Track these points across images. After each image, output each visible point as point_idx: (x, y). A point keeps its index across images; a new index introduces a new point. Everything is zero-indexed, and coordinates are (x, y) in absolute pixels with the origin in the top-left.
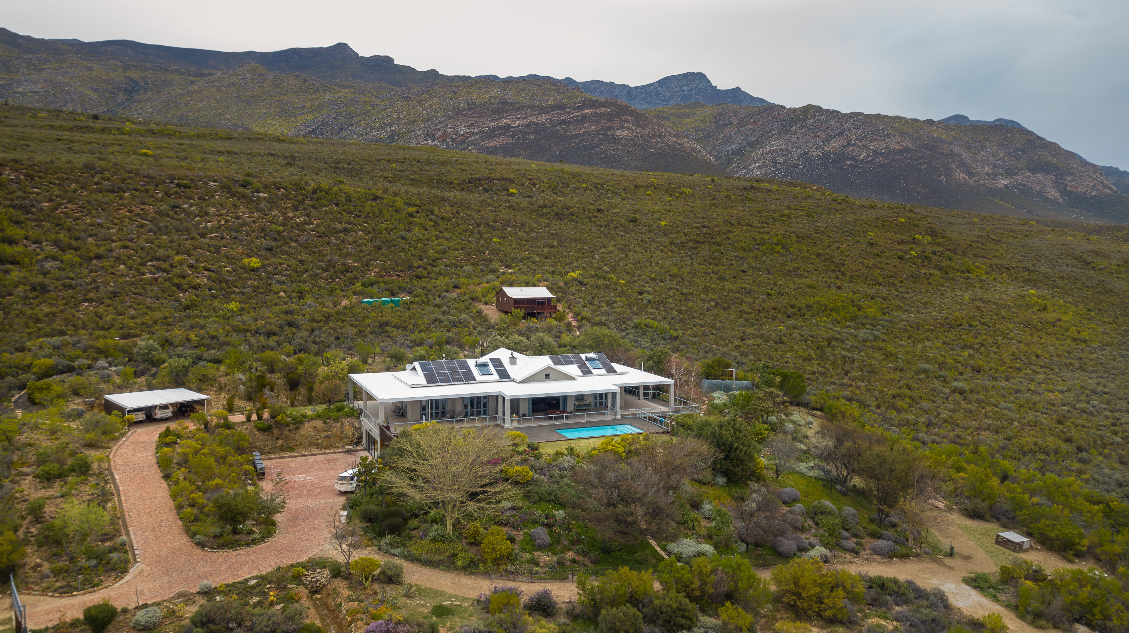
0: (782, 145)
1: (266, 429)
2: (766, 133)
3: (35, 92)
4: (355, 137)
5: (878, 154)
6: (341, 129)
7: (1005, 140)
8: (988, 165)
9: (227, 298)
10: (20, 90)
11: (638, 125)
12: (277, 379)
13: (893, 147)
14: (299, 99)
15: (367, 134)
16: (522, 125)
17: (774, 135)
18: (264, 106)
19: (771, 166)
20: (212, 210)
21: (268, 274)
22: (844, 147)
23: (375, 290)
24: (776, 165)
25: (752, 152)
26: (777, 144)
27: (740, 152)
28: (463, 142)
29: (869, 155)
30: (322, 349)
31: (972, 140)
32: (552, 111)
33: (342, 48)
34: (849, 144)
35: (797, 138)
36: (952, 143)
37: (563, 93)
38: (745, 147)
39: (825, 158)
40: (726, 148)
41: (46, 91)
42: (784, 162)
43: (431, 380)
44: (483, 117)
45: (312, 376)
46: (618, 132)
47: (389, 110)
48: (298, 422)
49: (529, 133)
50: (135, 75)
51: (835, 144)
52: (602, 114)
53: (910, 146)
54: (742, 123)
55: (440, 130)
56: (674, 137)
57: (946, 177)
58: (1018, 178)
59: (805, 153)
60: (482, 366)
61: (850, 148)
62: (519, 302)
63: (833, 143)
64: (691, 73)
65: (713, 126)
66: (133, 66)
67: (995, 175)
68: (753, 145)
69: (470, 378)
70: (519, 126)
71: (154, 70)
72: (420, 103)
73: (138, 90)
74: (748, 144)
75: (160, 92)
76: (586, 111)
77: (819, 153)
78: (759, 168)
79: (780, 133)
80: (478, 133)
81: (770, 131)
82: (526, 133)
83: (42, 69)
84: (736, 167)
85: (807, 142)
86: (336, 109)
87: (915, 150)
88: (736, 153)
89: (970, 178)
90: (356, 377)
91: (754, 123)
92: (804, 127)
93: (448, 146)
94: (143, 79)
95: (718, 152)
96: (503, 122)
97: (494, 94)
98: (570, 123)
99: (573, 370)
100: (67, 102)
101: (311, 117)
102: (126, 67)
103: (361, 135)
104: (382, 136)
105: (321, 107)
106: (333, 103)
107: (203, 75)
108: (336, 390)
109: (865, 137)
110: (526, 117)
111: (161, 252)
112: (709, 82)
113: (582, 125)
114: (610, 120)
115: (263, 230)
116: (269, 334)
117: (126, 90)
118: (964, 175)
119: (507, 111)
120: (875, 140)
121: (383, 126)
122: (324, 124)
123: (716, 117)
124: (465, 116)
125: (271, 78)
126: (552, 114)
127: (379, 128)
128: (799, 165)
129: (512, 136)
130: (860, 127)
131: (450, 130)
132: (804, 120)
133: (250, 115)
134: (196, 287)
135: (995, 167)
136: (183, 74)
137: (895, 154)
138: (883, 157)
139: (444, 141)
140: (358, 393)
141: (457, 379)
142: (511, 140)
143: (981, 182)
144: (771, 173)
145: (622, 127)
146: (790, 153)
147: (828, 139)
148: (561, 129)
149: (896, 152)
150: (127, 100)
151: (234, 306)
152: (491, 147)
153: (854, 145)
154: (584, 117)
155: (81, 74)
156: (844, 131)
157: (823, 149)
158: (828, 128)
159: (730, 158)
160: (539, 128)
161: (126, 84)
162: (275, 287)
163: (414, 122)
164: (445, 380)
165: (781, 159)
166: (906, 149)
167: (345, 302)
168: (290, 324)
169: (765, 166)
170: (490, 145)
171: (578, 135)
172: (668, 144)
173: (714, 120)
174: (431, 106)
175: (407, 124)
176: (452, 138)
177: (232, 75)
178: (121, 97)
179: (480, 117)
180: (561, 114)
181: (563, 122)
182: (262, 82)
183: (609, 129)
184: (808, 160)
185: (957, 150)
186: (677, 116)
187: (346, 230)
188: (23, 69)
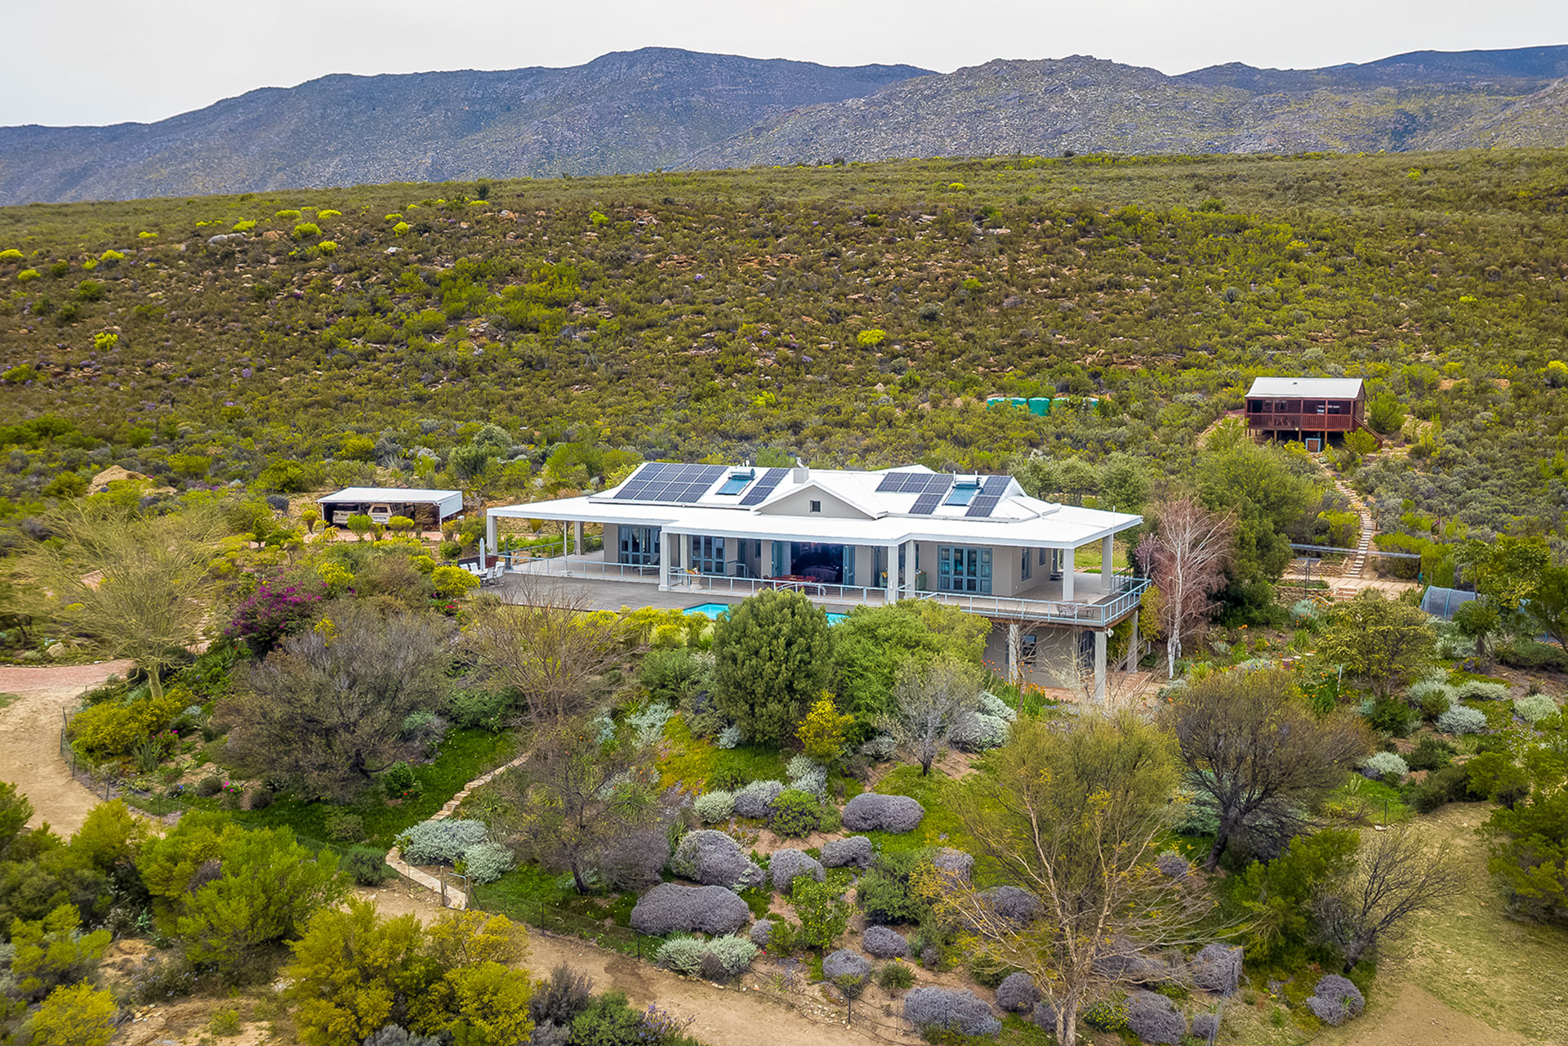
3: (1259, 153)
10: (1238, 152)
41: (1275, 150)
50: (1410, 106)
66: (1414, 91)
71: (1447, 93)
73: (1415, 129)
75: (1449, 128)
83: (1274, 115)
94: (1426, 110)
102: (1403, 95)
107: (1528, 90)
117: (1394, 132)
136: (1497, 93)
150: (1392, 148)
155: (1329, 116)
161: (1396, 122)
178: (1383, 144)
188: (1249, 121)
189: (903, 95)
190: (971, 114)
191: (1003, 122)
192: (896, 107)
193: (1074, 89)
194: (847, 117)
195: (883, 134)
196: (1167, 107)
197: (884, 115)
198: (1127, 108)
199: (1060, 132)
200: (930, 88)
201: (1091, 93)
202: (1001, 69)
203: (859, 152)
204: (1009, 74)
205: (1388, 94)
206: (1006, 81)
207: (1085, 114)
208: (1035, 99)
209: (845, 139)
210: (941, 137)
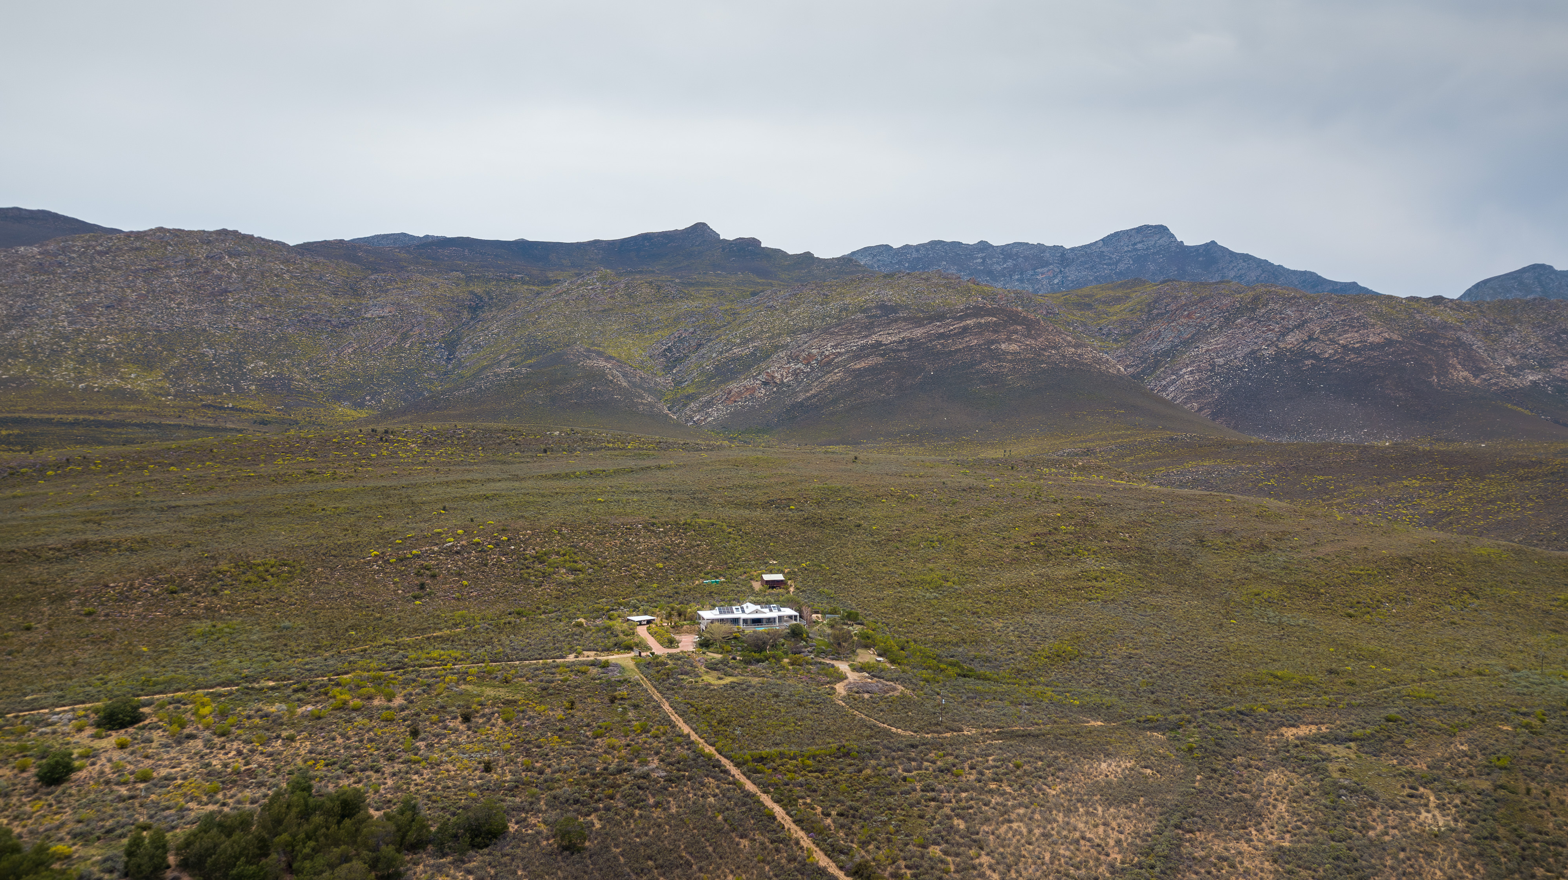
0: (1223, 342)
1: (673, 627)
2: (1204, 327)
3: (383, 317)
4: (714, 355)
5: (1349, 350)
6: (699, 345)
7: (1546, 319)
8: (1514, 355)
9: (652, 582)
10: (368, 315)
11: (1029, 336)
12: (675, 613)
13: (1371, 339)
14: (653, 311)
15: (727, 351)
16: (895, 342)
17: (1214, 330)
18: (616, 321)
19: (1207, 370)
20: (641, 540)
21: (667, 570)
22: (1305, 342)
23: (709, 576)
24: (1214, 368)
25: (1185, 353)
26: (1217, 342)
27: (1171, 353)
28: (828, 363)
29: (1336, 352)
30: (689, 602)
31: (1494, 322)
32: (930, 323)
33: (700, 230)
34: (1311, 338)
35: (1244, 333)
36: (1461, 329)
37: (954, 288)
38: (1177, 346)
39: (1278, 357)
40: (1153, 348)
41: (394, 316)
42: (1224, 364)
43: (721, 613)
44: (851, 334)
45: (685, 612)
46: (1003, 346)
47: (751, 323)
48: (682, 626)
49: (902, 351)
50: (478, 288)
51: (1292, 339)
52: (987, 324)
53: (1395, 337)
54: (1173, 317)
55: (804, 351)
56: (1073, 346)
57: (1438, 377)
58: (1556, 371)
59: (1253, 352)
60: (737, 609)
61: (1313, 344)
62: (767, 582)
63: (1290, 338)
64: (1147, 227)
65: (1144, 317)
66: (476, 278)
67: (1521, 368)
68: (1187, 343)
69: (733, 612)
70: (891, 343)
71: (497, 280)
72: (786, 312)
73: (483, 306)
74: (1181, 342)
75: (505, 307)
76: (968, 322)
77: (1272, 351)
78: (1191, 372)
79: (1221, 327)
80: (847, 352)
81: (1209, 326)
82: (899, 351)
83: (388, 290)
84: (1164, 372)
85: (1257, 337)
86: (693, 322)
87: (1400, 342)
88: (1166, 354)
89: (1476, 376)
90: (700, 612)
91: (1188, 316)
92: (1252, 319)
93: (812, 369)
94: (488, 293)
95: (1144, 353)
96: (871, 341)
97: (871, 295)
98: (949, 336)
99: (767, 610)
100: (413, 326)
101: (666, 333)
102: (469, 279)
103: (721, 353)
104: (743, 354)
105: (677, 319)
106: (691, 314)
107: (547, 282)
108: (693, 616)
109: (1333, 329)
110: (900, 332)
111: (627, 564)
112: (1172, 236)
113: (962, 339)
114: (995, 332)
115: (662, 548)
116: (670, 597)
117: (470, 307)
118: (1466, 373)
119: (878, 326)
120: (1346, 332)
121: (745, 342)
122: (681, 340)
123: (1149, 305)
124: (831, 334)
125: (622, 286)
126: (929, 327)
127: (740, 344)
128: (1244, 367)
129: (882, 356)
130: (1327, 316)
131: (814, 351)
132: (1253, 310)
133: (601, 332)
134: (641, 578)
135: (1524, 356)
136: (527, 283)
137: (1372, 349)
138: (1355, 353)
139: (808, 364)
140: (700, 617)
141: (729, 613)
142: (880, 360)
143: (1493, 381)
144: (1207, 379)
145: (1009, 340)
146: (1232, 353)
147: (1283, 334)
148: (938, 345)
149: (1373, 347)
150: (472, 318)
151: (655, 585)
152: (859, 369)
153: (1317, 339)
154: (965, 329)
155: (426, 292)
156: (1305, 322)
157: (1277, 346)
158: (1283, 319)
159: (1159, 361)
160: (913, 344)
161: (470, 300)
162: (670, 576)
163: (779, 335)
164: (725, 613)
165: (1221, 361)
166: (1389, 342)
167: (697, 582)
168: (677, 593)
169: (1199, 370)
170: (858, 366)
171: (956, 351)
172: (1064, 356)
173: (1146, 310)
174: (798, 315)
175: (770, 338)
176: (816, 360)
177: (581, 285)
178: (466, 315)
179: (848, 334)
180: (939, 327)
181: (942, 336)
182: (614, 292)
183: (993, 342)
184: (1257, 360)
185: (1467, 338)
186: (1104, 302)
187: (698, 545)
188: (370, 292)
189: (76, 249)
190: (145, 271)
191: (175, 280)
192: (71, 259)
193: (230, 257)
194: (25, 264)
195: (63, 281)
196: (307, 277)
197: (60, 264)
198: (277, 276)
199: (226, 291)
200: (101, 245)
201: (246, 262)
202: (165, 235)
203: (42, 295)
204: (172, 240)
205: (459, 278)
206: (171, 245)
207: (243, 278)
208: (199, 263)
209: (26, 282)
210: (122, 288)
